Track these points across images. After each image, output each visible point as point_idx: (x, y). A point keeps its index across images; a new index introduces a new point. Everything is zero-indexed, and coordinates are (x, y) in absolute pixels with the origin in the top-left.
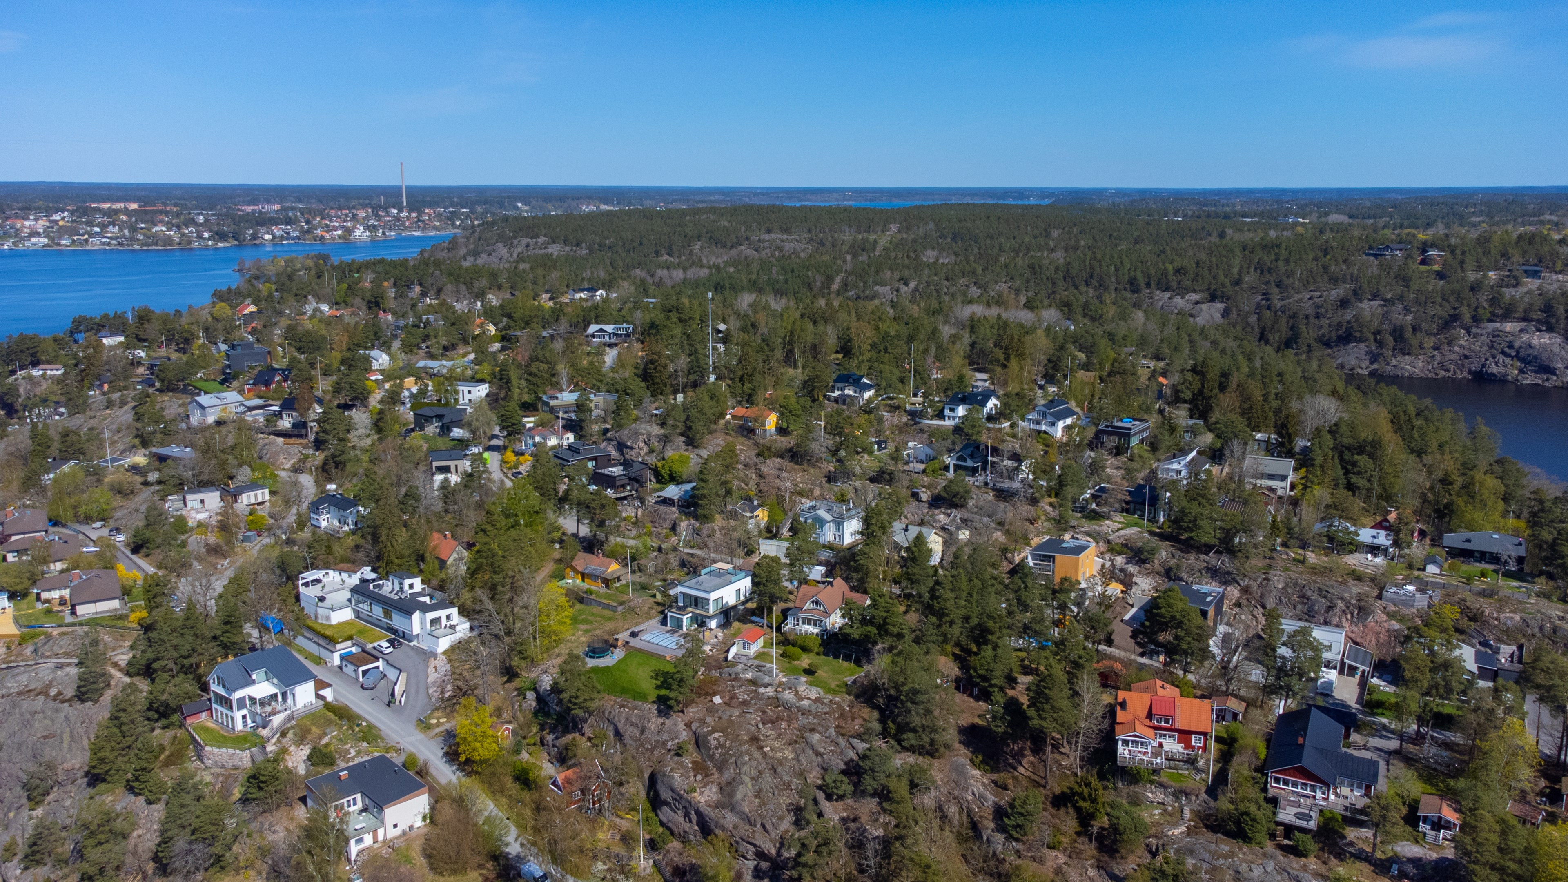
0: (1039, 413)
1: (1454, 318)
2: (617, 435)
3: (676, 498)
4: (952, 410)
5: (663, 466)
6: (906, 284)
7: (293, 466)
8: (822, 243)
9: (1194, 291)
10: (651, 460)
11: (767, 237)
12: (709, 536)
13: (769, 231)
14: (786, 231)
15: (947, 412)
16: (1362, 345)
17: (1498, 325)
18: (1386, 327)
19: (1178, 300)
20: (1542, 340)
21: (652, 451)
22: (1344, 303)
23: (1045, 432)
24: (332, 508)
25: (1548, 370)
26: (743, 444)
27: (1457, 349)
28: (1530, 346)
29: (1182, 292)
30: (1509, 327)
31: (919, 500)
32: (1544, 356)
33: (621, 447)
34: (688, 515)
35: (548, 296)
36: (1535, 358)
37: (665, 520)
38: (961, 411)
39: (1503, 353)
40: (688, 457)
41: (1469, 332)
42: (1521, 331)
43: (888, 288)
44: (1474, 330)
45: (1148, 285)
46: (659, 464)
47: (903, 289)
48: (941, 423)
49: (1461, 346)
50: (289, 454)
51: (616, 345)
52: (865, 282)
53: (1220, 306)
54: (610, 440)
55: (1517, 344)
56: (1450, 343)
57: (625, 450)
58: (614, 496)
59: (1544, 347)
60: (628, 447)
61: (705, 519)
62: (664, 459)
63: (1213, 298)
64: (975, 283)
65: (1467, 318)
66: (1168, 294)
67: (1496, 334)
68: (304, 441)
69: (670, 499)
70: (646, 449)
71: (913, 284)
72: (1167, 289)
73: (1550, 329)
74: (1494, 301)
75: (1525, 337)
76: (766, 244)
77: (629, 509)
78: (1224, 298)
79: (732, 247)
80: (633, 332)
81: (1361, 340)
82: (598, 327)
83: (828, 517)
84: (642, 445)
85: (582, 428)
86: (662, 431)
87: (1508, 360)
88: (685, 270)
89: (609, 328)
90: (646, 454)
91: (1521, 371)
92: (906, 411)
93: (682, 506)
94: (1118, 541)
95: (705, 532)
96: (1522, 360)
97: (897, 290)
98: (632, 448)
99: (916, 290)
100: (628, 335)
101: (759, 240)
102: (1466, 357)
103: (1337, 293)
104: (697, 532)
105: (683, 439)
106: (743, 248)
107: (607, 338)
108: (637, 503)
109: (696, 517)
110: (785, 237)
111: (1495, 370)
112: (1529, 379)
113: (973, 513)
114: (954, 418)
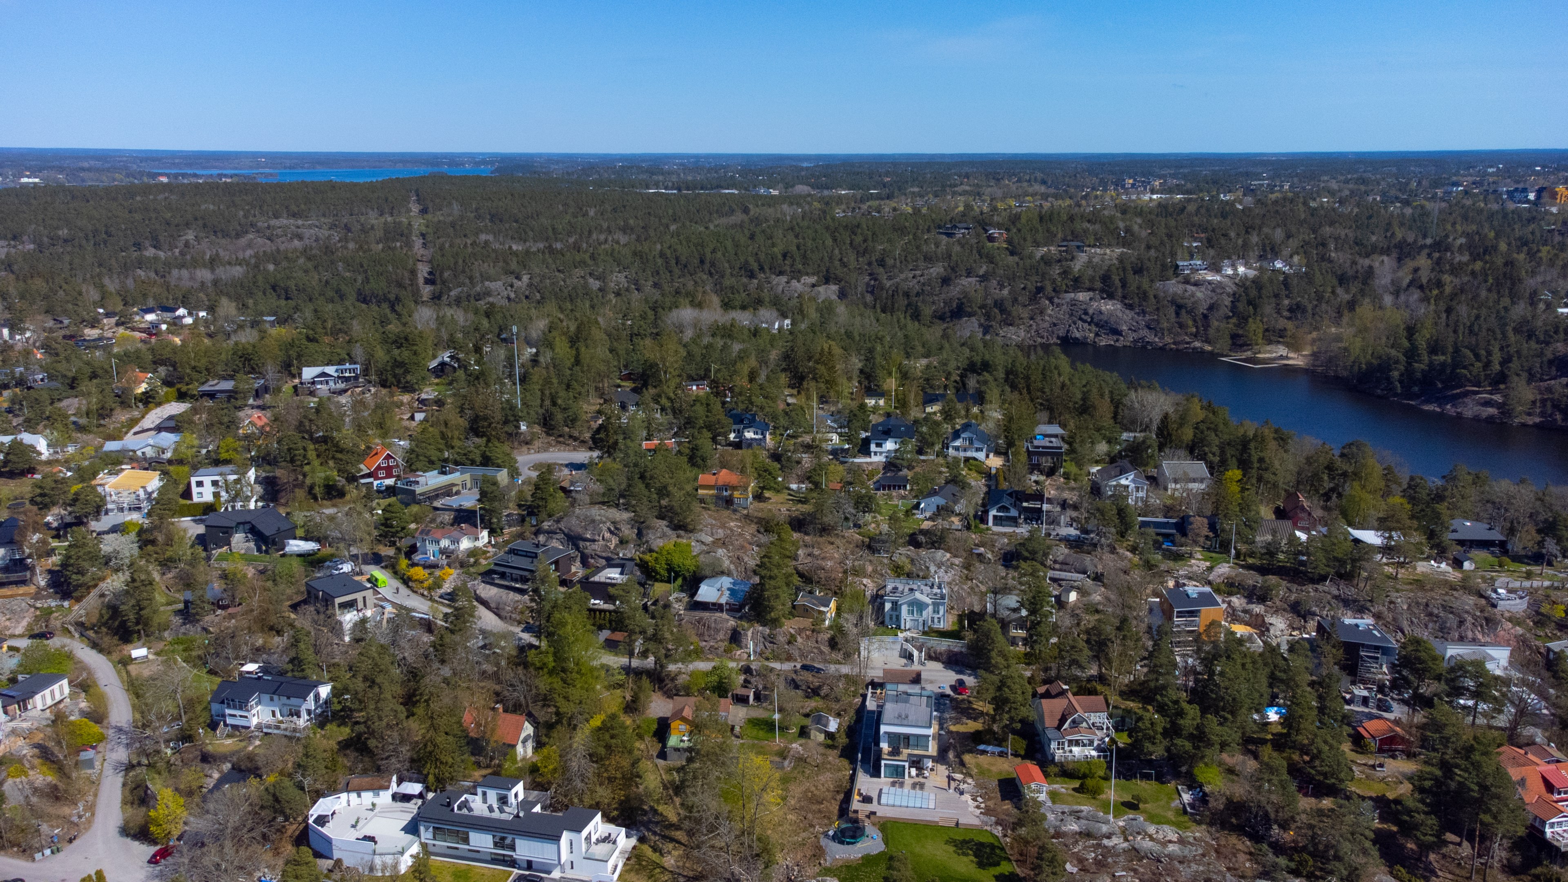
0: (965, 440)
1: (1040, 290)
2: (562, 525)
3: (723, 601)
5: (655, 560)
6: (518, 278)
7: (30, 627)
9: (807, 274)
10: (629, 552)
11: (276, 222)
12: (789, 643)
14: (298, 215)
15: (873, 447)
16: (973, 319)
17: (1072, 295)
18: (989, 301)
19: (794, 283)
20: (1108, 307)
21: (623, 542)
22: (946, 281)
23: (975, 459)
24: (266, 697)
25: (1116, 332)
26: (732, 519)
27: (1047, 318)
28: (1101, 312)
29: (796, 275)
30: (1082, 296)
32: (1113, 320)
33: (573, 539)
34: (751, 619)
36: (1106, 322)
37: (717, 631)
39: (1081, 319)
40: (688, 545)
41: (1052, 303)
42: (1091, 299)
43: (500, 283)
44: (1056, 300)
45: (762, 269)
46: (647, 557)
47: (517, 283)
48: (868, 460)
49: (1050, 316)
50: (13, 612)
51: (345, 391)
53: (834, 288)
55: (1091, 312)
56: (1042, 313)
57: (581, 544)
59: (1111, 314)
60: (585, 540)
61: (775, 623)
62: (651, 551)
63: (827, 281)
64: (590, 274)
65: (1049, 288)
66: (784, 279)
67: (1073, 303)
68: (32, 589)
69: (714, 604)
70: (615, 541)
71: (525, 278)
72: (781, 273)
73: (1111, 296)
74: (1065, 273)
75: (1095, 304)
78: (838, 280)
80: (363, 373)
81: (970, 315)
82: (317, 370)
84: (607, 535)
86: (628, 515)
87: (1086, 325)
89: (331, 370)
90: (618, 546)
91: (1097, 335)
93: (734, 609)
95: (782, 639)
96: (1097, 325)
97: (512, 286)
98: (594, 541)
99: (530, 285)
100: (357, 378)
102: (1055, 325)
103: (937, 270)
104: (771, 639)
105: (665, 522)
107: (331, 384)
109: (759, 620)
111: (1077, 335)
112: (1104, 341)
113: (1054, 569)
114: (881, 453)
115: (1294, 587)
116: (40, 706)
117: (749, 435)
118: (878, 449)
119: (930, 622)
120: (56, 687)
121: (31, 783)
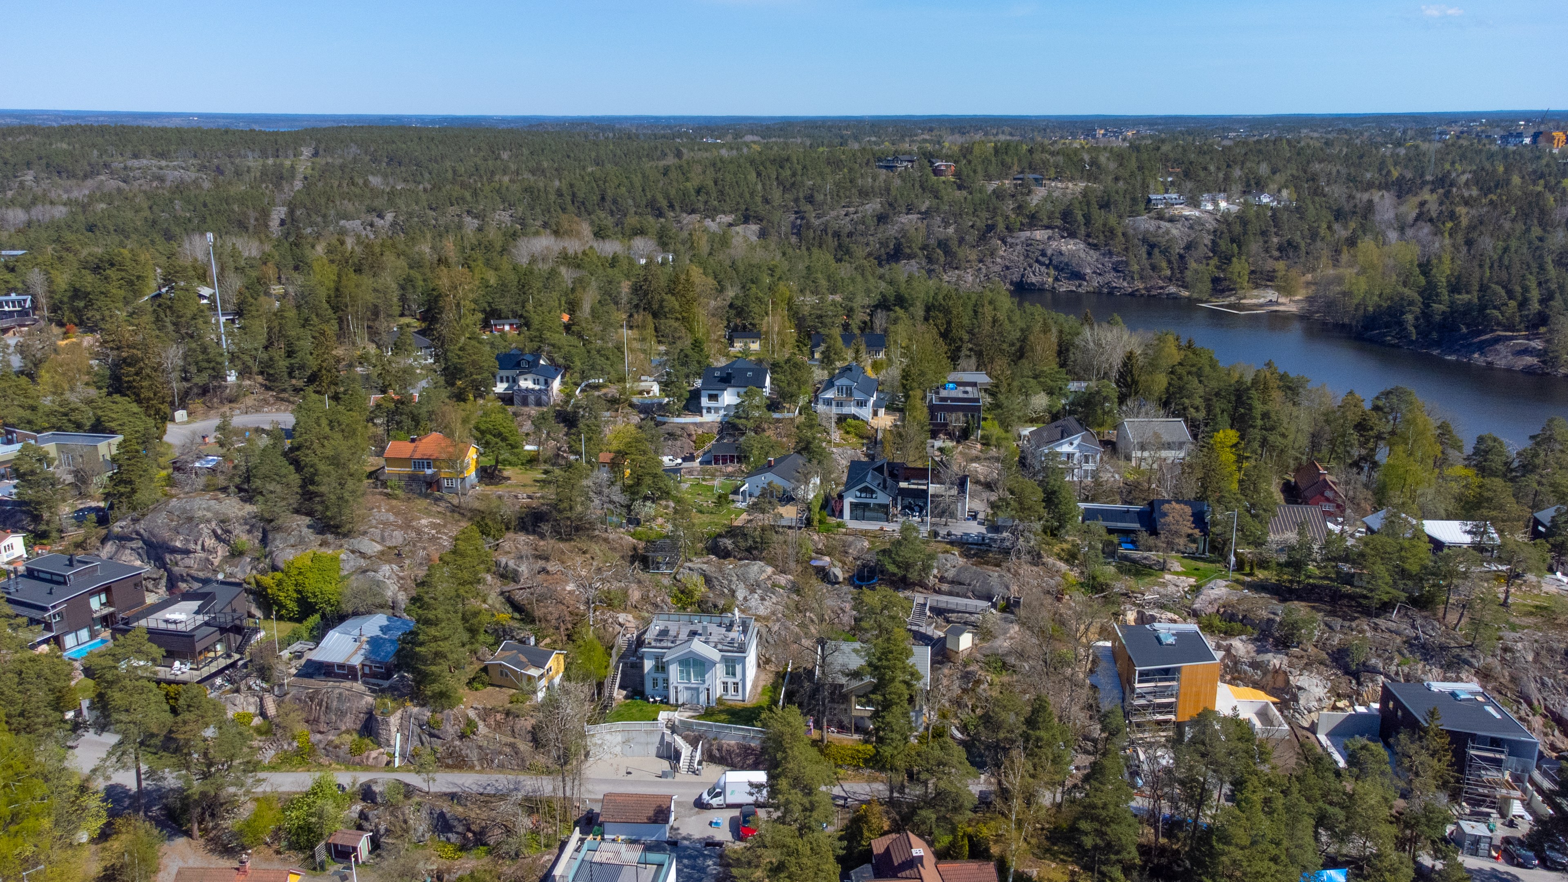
1: (990, 228)
2: (141, 527)
3: (357, 661)
4: (713, 397)
5: (280, 583)
6: (381, 216)
9: (724, 212)
10: (243, 571)
11: (135, 163)
12: (462, 736)
13: (136, 156)
14: (162, 155)
15: (705, 402)
16: (913, 262)
17: (1028, 233)
18: (932, 242)
19: (708, 222)
20: (1070, 247)
21: (236, 554)
22: (881, 219)
23: (855, 417)
25: (1078, 276)
26: (429, 514)
27: (999, 260)
28: (1061, 253)
29: (711, 213)
30: (1040, 234)
32: (1074, 262)
33: (158, 550)
34: (400, 693)
36: (1067, 264)
37: (342, 714)
38: (729, 398)
39: (1037, 261)
40: (335, 559)
41: (1004, 242)
42: (1049, 238)
43: (358, 222)
44: (1009, 240)
45: (671, 206)
46: (268, 580)
47: (379, 222)
48: (698, 419)
49: (1002, 257)
51: (5, 330)
52: (324, 216)
53: (754, 228)
54: (123, 539)
55: (1049, 252)
56: (992, 254)
57: (168, 557)
58: (197, 676)
59: (1072, 254)
60: (174, 551)
61: (444, 699)
62: (275, 568)
63: (746, 220)
64: (468, 212)
65: (1001, 226)
66: (697, 217)
67: (1029, 243)
69: (341, 666)
70: (222, 551)
71: (389, 217)
72: (693, 212)
73: (1072, 235)
74: (1019, 209)
75: (1054, 244)
76: (137, 173)
77: (239, 698)
78: (759, 219)
79: (86, 177)
80: (35, 307)
81: (909, 257)
83: (711, 653)
84: (210, 542)
85: (37, 519)
86: (249, 508)
87: (1043, 269)
88: (27, 208)
90: (225, 560)
91: (1056, 279)
92: (632, 405)
93: (374, 675)
94: (1210, 610)
95: (450, 730)
96: (1056, 268)
97: (372, 225)
98: (187, 552)
99: (394, 224)
101: (125, 168)
102: (1008, 268)
103: (874, 206)
104: (431, 730)
105: (307, 520)
106: (103, 178)
108: (255, 683)
109: (417, 696)
110: (163, 163)
111: (1033, 279)
112: (1064, 287)
114: (717, 410)
115: (1337, 623)
117: (526, 383)
118: (712, 404)
119: (719, 691)
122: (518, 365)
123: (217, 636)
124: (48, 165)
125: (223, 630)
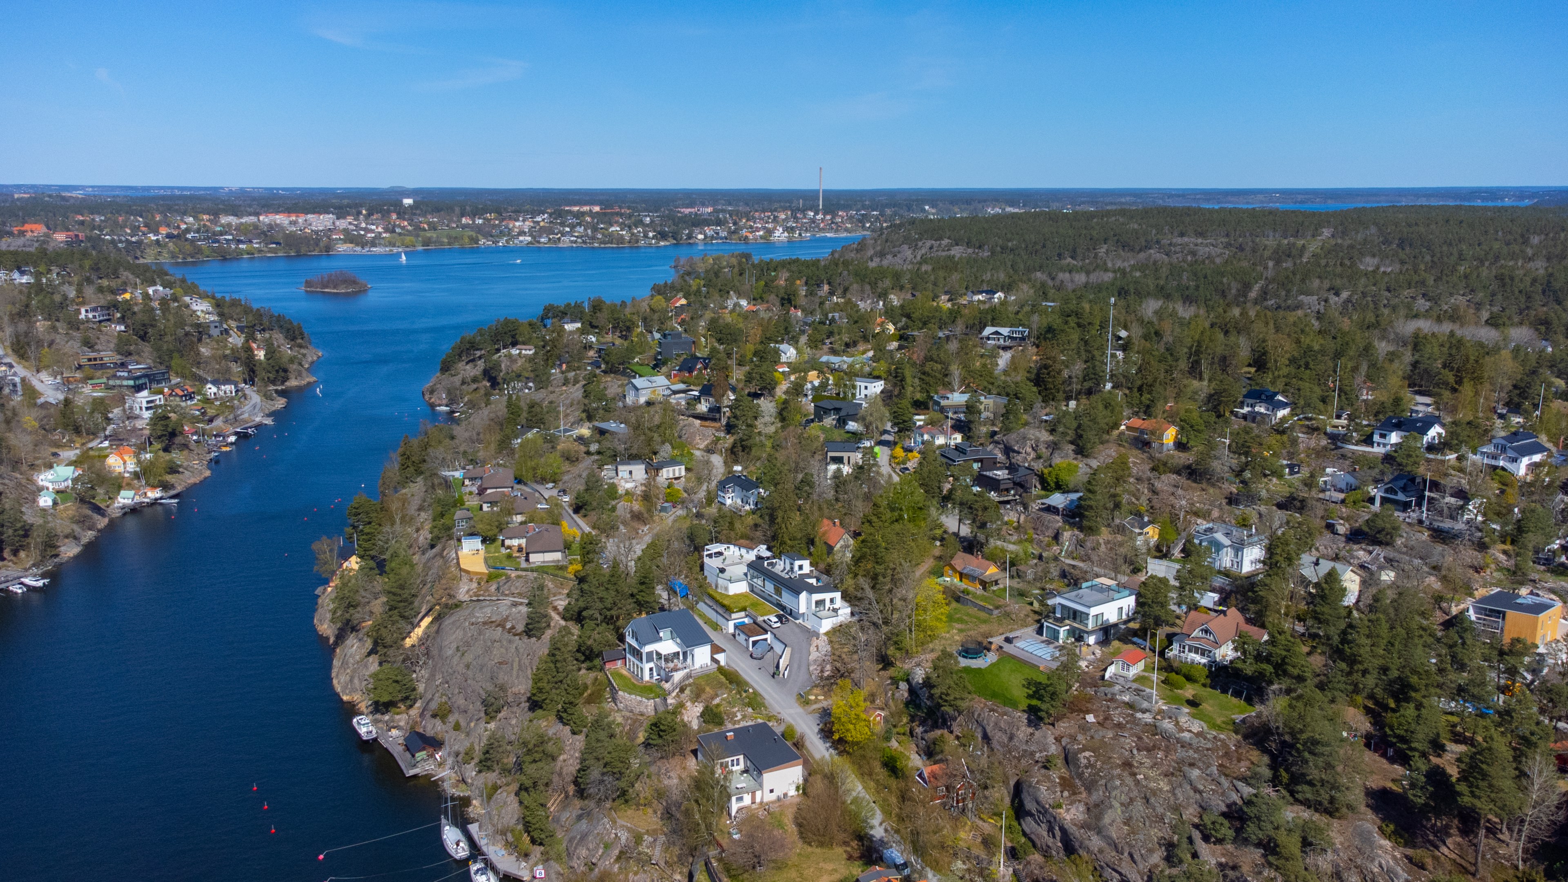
0: (1496, 446)
2: (1005, 438)
3: (1061, 506)
4: (1383, 436)
5: (1050, 473)
6: (1337, 294)
7: (707, 446)
8: (1241, 248)
10: (1038, 466)
11: (1179, 240)
12: (1093, 549)
13: (1182, 235)
14: (1201, 234)
15: (1376, 438)
21: (1039, 457)
23: (1503, 469)
24: (737, 488)
26: (1136, 457)
31: (1334, 532)
33: (1008, 450)
34: (1073, 525)
35: (947, 297)
37: (1048, 528)
38: (1394, 438)
40: (1077, 466)
43: (1316, 297)
46: (1046, 471)
47: (1333, 299)
48: (1368, 449)
50: (704, 435)
51: (1010, 348)
52: (1288, 291)
54: (997, 443)
57: (1011, 454)
58: (997, 499)
60: (1014, 451)
61: (1090, 530)
62: (1051, 466)
64: (1424, 295)
68: (717, 425)
69: (1054, 507)
70: (1033, 455)
71: (1345, 295)
76: (1178, 249)
77: (1011, 513)
79: (1141, 250)
80: (1029, 336)
82: (993, 329)
83: (1226, 541)
84: (1029, 450)
85: (970, 429)
86: (1051, 438)
88: (1088, 273)
89: (1005, 331)
90: (1033, 460)
92: (1325, 433)
93: (1067, 515)
95: (1089, 544)
97: (1326, 301)
98: (1019, 453)
99: (1348, 301)
100: (1023, 339)
101: (1170, 244)
104: (1080, 544)
105: (1073, 447)
106: (1152, 251)
107: (1002, 341)
108: (1020, 508)
109: (1081, 529)
110: (1200, 241)
113: (1401, 553)
114: (1385, 445)
116: (665, 476)
117: (1261, 409)
118: (1382, 441)
119: (1229, 565)
120: (677, 468)
121: (631, 507)
122: (1259, 397)
123: (1011, 485)
124: (1118, 241)
125: (1015, 483)
